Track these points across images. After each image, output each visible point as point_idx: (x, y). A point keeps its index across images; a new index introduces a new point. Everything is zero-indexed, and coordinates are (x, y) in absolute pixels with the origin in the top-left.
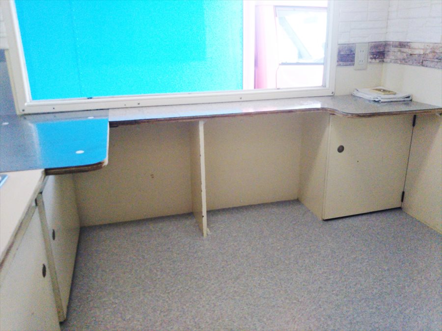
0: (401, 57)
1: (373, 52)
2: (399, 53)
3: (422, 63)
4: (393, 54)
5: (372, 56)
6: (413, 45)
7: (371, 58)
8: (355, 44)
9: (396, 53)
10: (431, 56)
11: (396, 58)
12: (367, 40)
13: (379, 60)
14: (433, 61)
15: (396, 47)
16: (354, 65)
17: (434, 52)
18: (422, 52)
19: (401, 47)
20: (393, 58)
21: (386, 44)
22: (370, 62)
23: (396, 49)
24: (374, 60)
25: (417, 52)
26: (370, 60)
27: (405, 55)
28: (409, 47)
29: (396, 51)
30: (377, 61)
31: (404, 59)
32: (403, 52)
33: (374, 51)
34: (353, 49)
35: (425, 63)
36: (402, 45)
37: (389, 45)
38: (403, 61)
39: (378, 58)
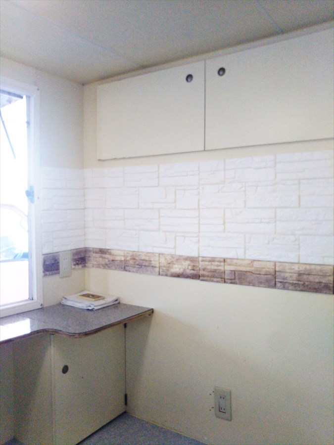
0: (103, 263)
1: (75, 259)
2: (101, 259)
3: (125, 268)
4: (94, 259)
5: (75, 263)
6: (113, 252)
7: (75, 265)
8: (58, 252)
9: (97, 259)
10: (131, 262)
11: (98, 263)
12: (69, 248)
13: (82, 265)
14: (134, 267)
15: (96, 253)
16: (59, 273)
17: (134, 259)
18: (123, 259)
19: (102, 254)
20: (95, 263)
21: (86, 250)
22: (74, 269)
23: (98, 255)
24: (77, 266)
25: (118, 258)
26: (73, 267)
27: (107, 260)
28: (110, 254)
29: (97, 256)
30: (80, 266)
31: (106, 265)
32: (105, 258)
33: (76, 257)
34: (57, 258)
35: (127, 268)
36: (102, 251)
37: (90, 251)
38: (106, 267)
39: (80, 264)
